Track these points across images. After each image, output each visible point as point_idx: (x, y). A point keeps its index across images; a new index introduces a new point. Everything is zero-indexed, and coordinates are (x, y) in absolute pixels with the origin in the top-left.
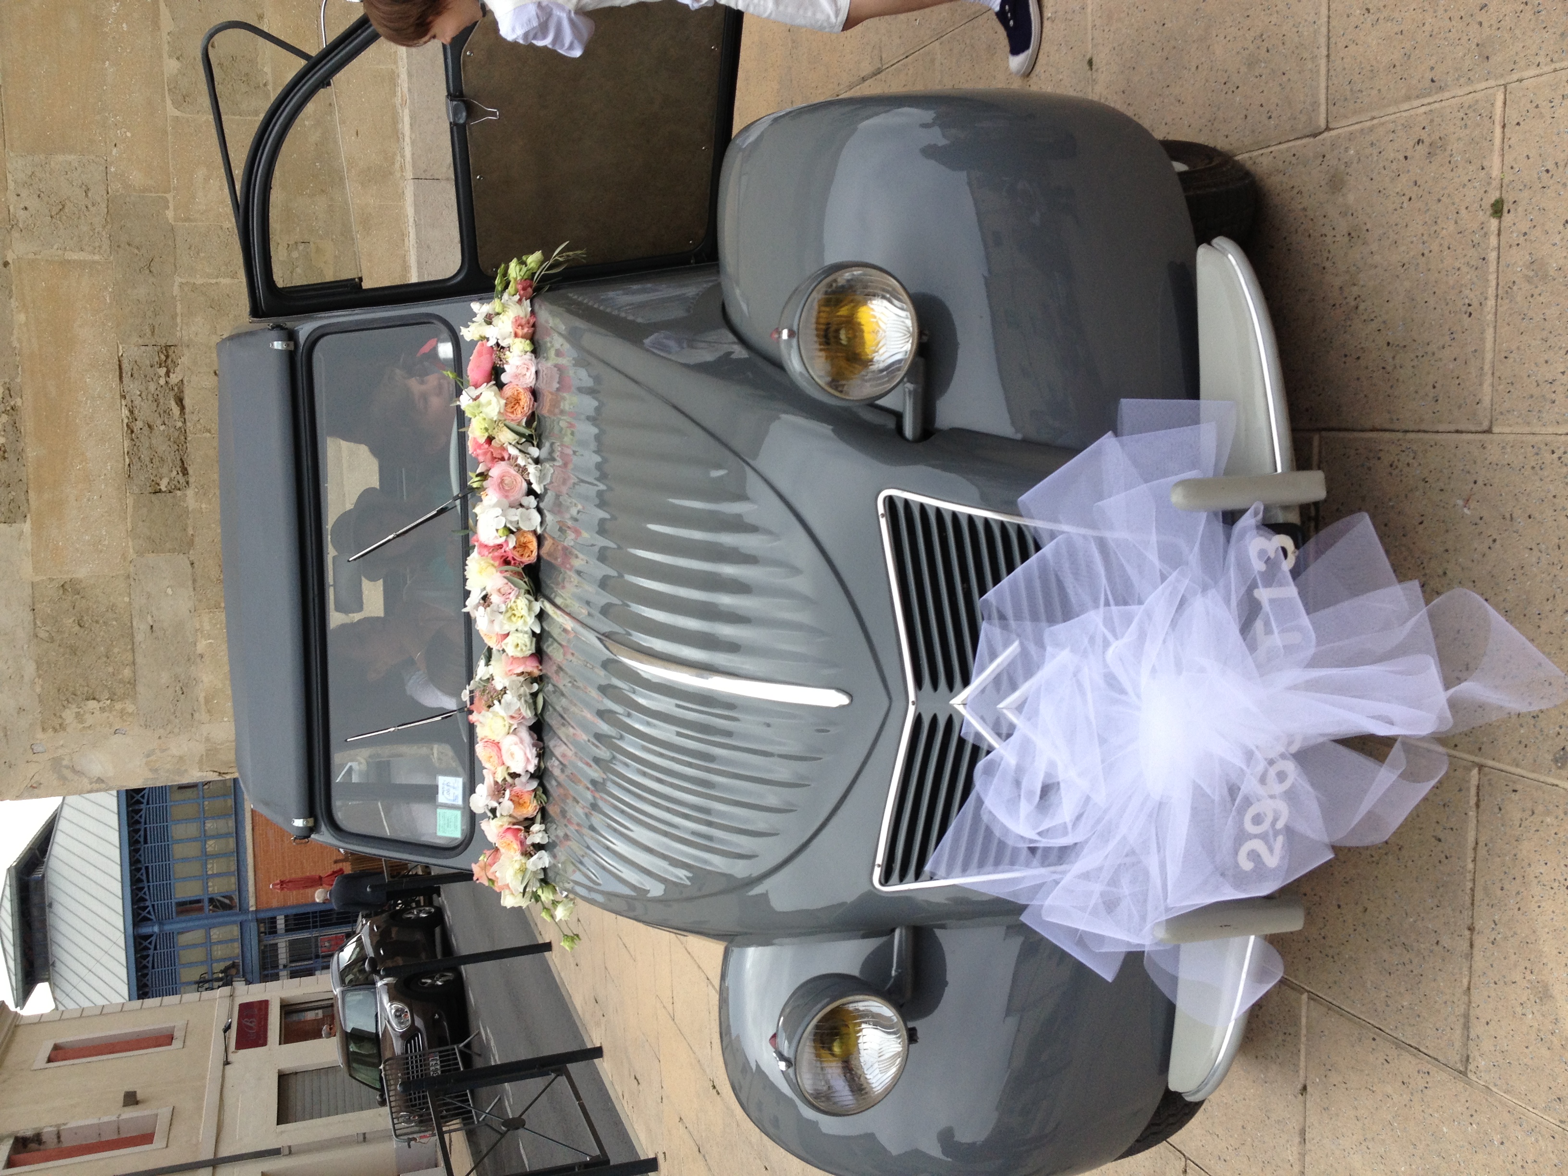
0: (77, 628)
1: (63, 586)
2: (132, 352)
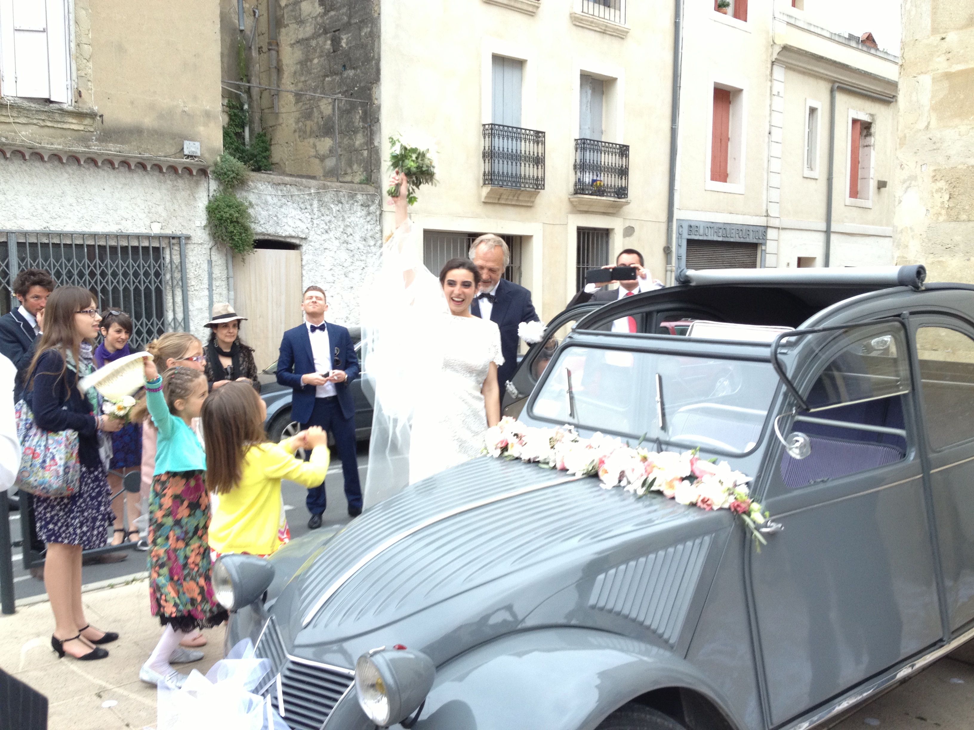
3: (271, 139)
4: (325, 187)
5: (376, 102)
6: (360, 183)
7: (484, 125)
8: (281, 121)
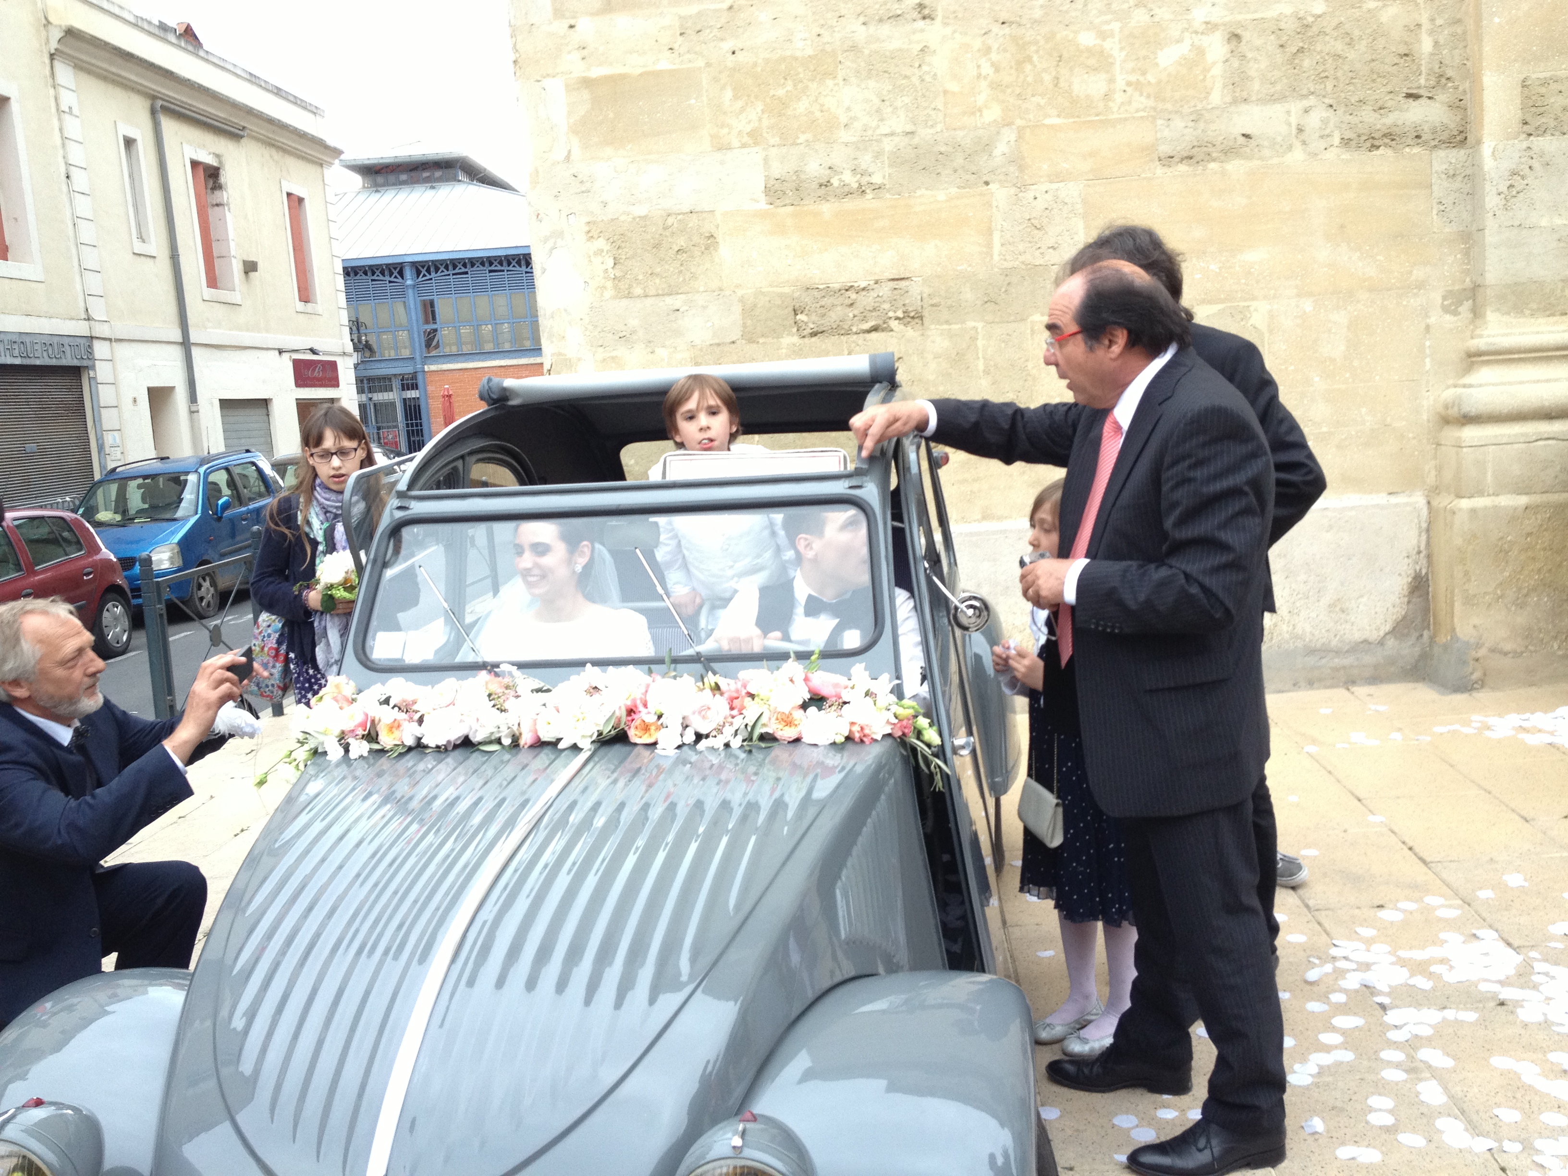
0: (677, 249)
1: (712, 236)
2: (916, 290)
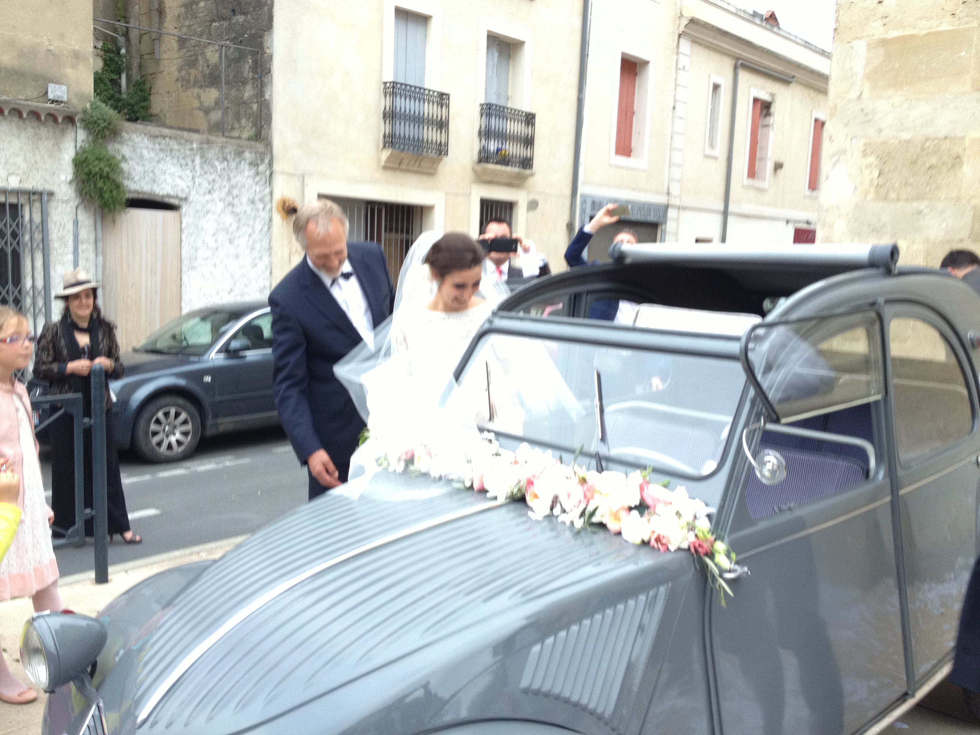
1: (959, 156)
3: (151, 88)
4: (208, 142)
5: (267, 51)
6: (249, 139)
7: (385, 83)
8: (162, 68)
